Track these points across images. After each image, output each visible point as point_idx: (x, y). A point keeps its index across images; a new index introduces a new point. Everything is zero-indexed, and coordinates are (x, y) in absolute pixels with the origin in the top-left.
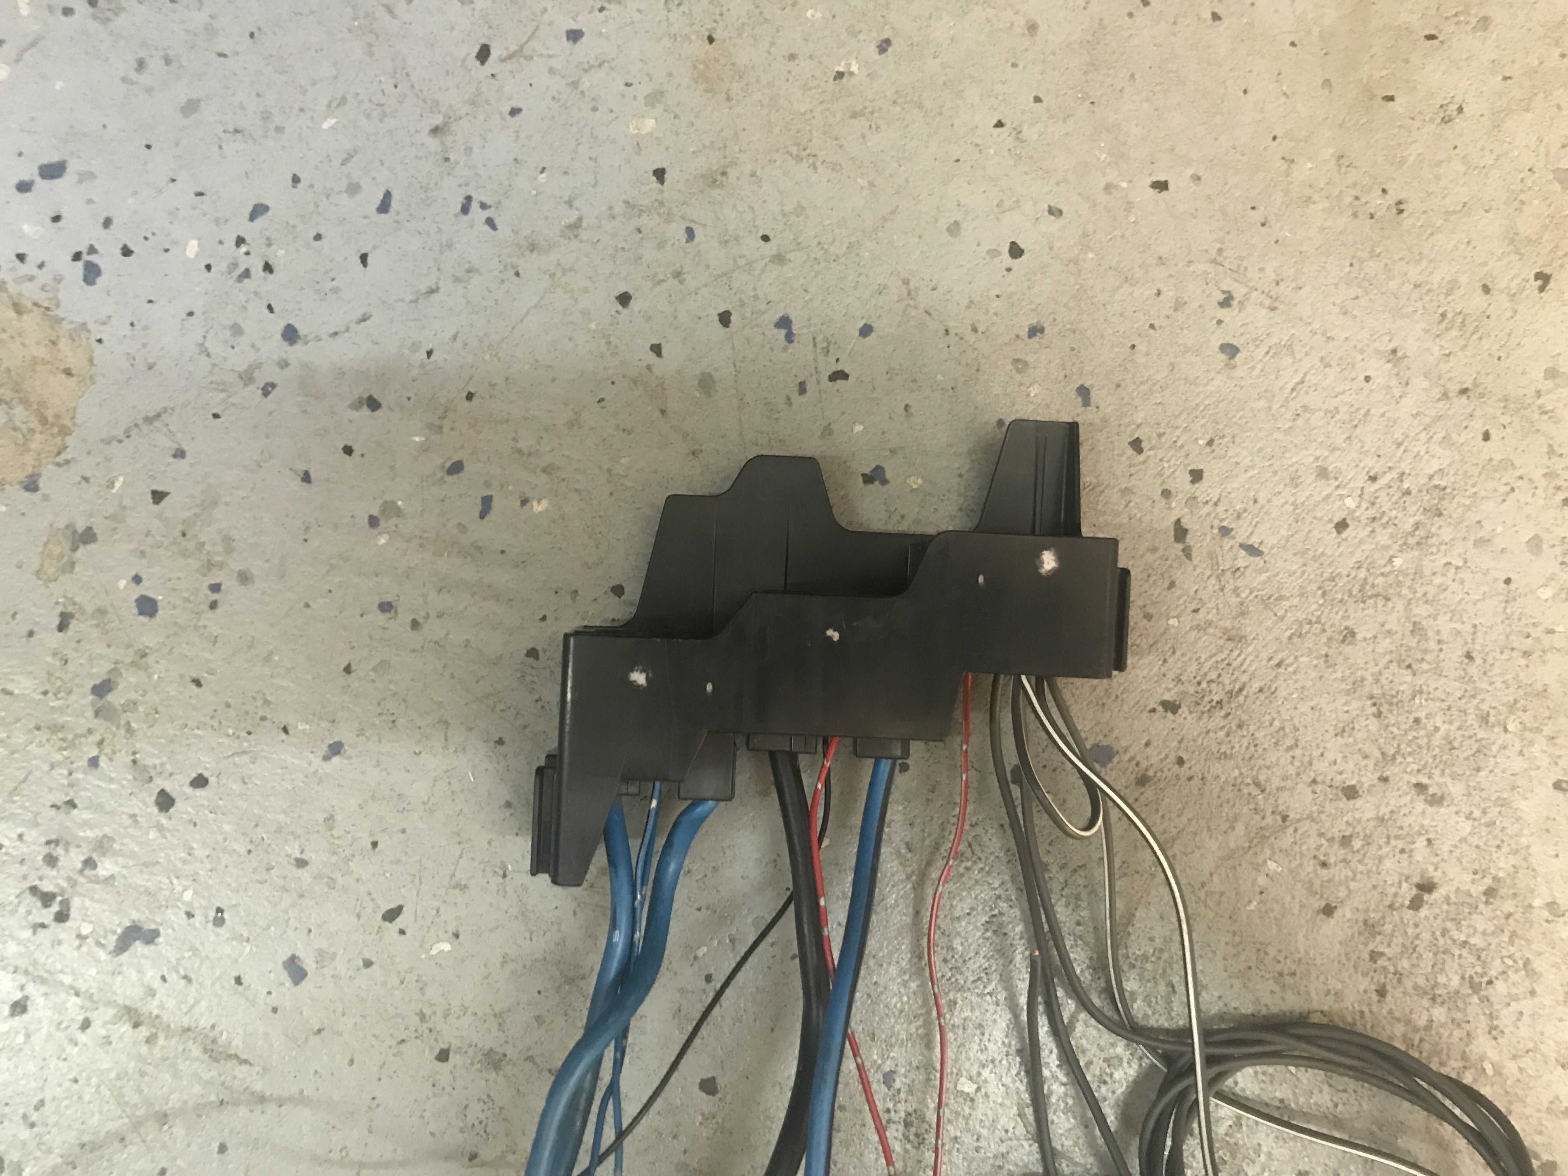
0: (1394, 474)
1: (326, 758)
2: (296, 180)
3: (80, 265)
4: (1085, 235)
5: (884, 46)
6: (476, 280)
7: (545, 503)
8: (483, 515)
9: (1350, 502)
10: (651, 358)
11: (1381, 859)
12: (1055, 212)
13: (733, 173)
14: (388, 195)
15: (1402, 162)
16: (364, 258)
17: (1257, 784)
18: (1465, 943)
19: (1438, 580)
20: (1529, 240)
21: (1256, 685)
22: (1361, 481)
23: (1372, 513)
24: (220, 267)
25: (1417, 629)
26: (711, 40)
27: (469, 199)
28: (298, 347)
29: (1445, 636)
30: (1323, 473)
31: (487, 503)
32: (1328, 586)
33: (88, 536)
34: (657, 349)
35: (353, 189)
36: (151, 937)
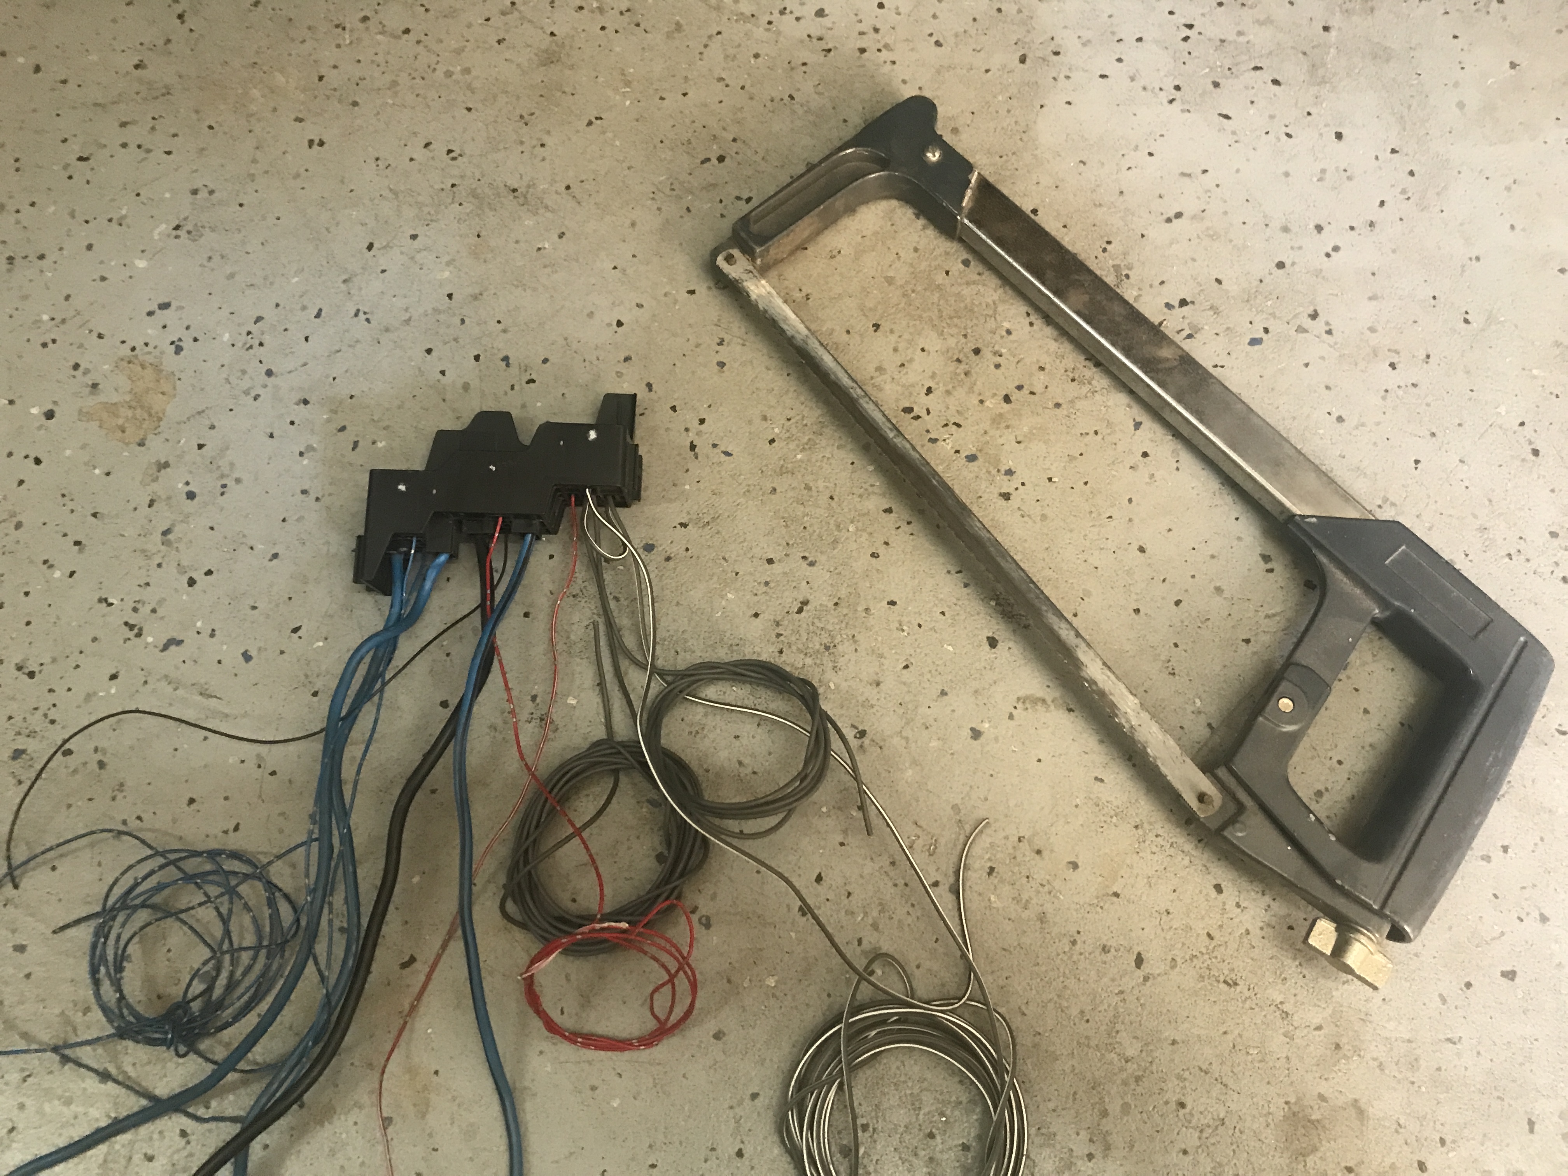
0: (799, 417)
1: (271, 560)
2: (277, 305)
3: (173, 347)
4: (654, 316)
5: (561, 235)
6: (359, 346)
7: (383, 443)
8: (353, 449)
9: (776, 430)
10: (440, 376)
11: (783, 591)
12: (640, 306)
13: (485, 294)
14: (320, 310)
15: (811, 276)
16: (307, 339)
17: (724, 558)
18: (822, 629)
19: (818, 464)
20: (871, 309)
21: (727, 514)
22: (783, 421)
23: (788, 435)
24: (239, 345)
25: (808, 488)
26: (479, 236)
27: (358, 310)
28: (273, 378)
29: (821, 489)
30: (765, 418)
31: (356, 444)
32: (764, 469)
33: (166, 465)
34: (443, 373)
35: (304, 308)
36: (179, 643)
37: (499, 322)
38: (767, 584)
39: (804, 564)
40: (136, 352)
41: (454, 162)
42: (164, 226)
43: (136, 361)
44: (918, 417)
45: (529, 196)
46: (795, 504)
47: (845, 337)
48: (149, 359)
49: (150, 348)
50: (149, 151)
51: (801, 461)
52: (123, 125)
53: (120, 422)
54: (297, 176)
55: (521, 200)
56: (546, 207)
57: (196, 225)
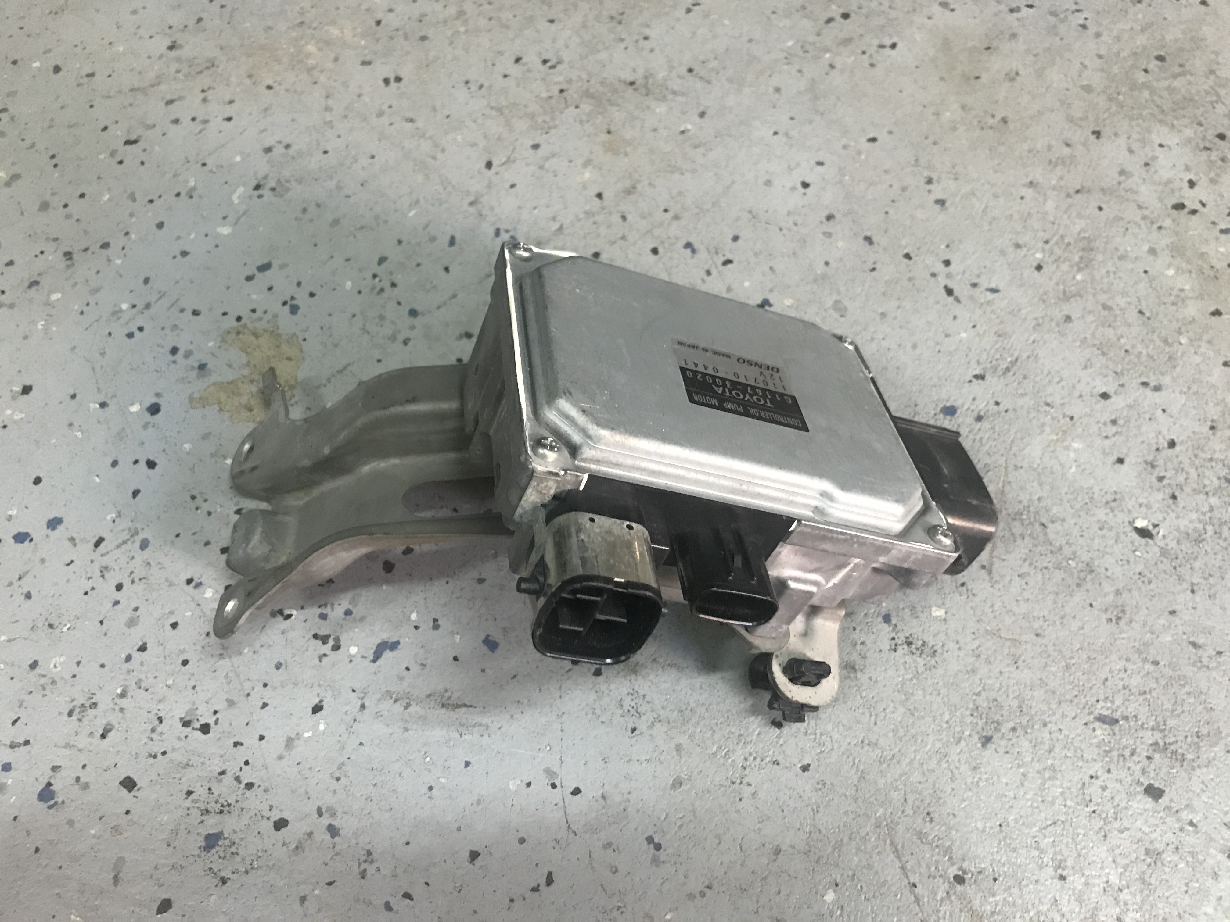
37: (666, 211)
38: (1114, 422)
39: (1148, 392)
40: (243, 321)
41: (552, 71)
42: (241, 189)
43: (246, 331)
44: (1194, 212)
45: (650, 86)
46: (1100, 329)
47: (1066, 151)
48: (260, 326)
49: (259, 313)
50: (206, 122)
51: (1083, 281)
52: (170, 102)
53: (244, 400)
54: (380, 114)
55: (643, 91)
56: (674, 93)
57: (279, 180)
